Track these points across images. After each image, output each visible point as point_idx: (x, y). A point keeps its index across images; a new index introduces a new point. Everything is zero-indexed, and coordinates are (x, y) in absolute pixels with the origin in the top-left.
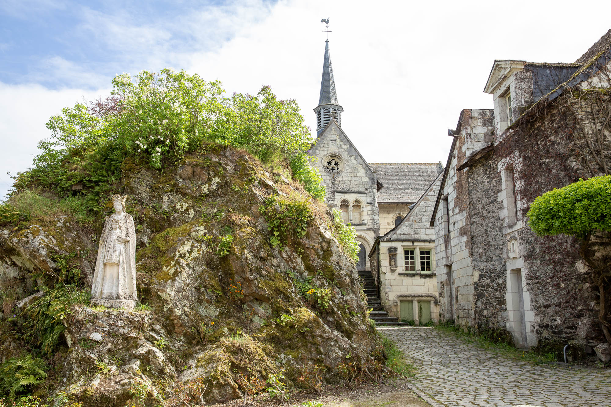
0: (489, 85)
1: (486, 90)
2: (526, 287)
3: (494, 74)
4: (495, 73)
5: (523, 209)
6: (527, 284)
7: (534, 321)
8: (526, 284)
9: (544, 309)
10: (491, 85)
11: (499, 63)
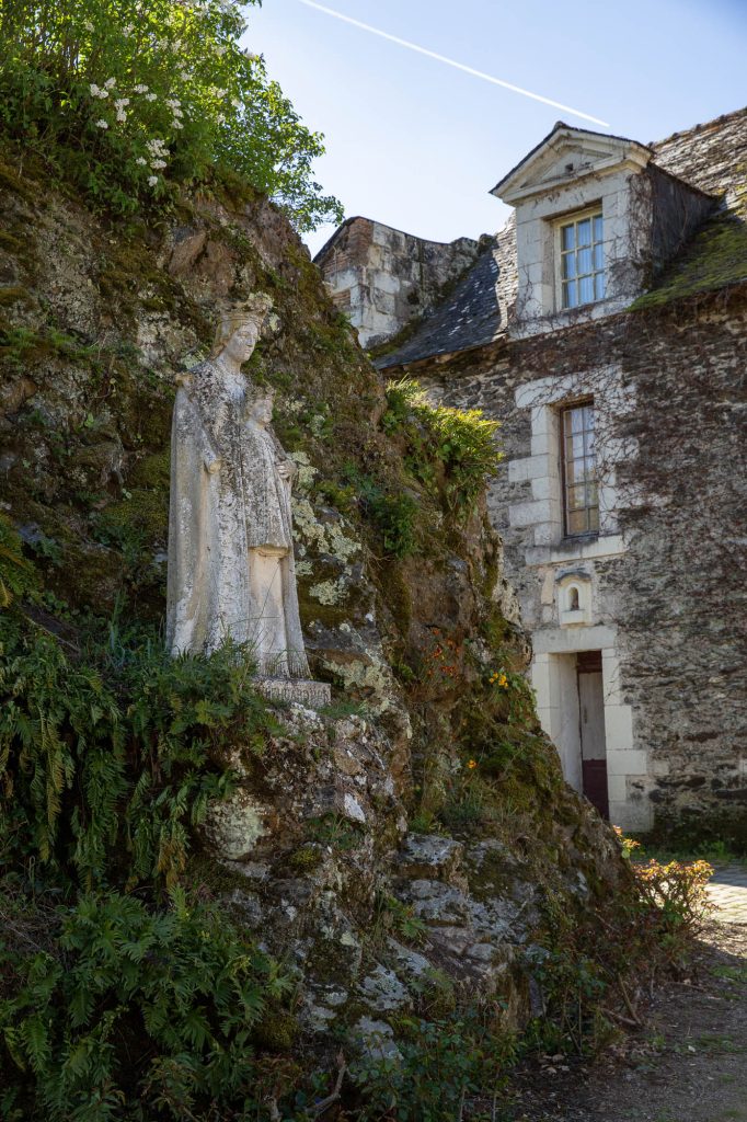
0: (516, 181)
1: (499, 190)
2: (619, 693)
3: (542, 157)
4: (546, 156)
5: (623, 511)
6: (624, 687)
7: (645, 772)
8: (618, 688)
9: (690, 746)
10: (524, 181)
11: (573, 133)
